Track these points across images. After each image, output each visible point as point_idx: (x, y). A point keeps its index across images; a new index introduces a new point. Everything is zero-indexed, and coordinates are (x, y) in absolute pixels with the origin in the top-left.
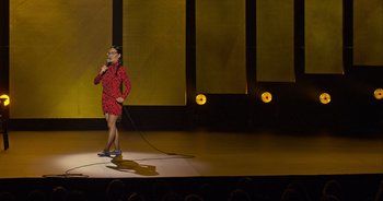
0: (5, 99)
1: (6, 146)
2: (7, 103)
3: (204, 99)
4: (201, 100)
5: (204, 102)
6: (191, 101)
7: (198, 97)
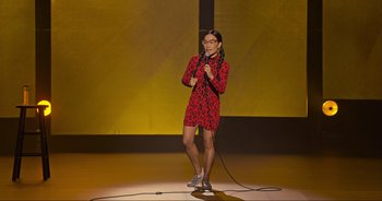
0: (45, 107)
1: (47, 175)
2: (47, 112)
3: (335, 108)
4: (331, 109)
5: (334, 112)
6: (315, 110)
7: (326, 105)
